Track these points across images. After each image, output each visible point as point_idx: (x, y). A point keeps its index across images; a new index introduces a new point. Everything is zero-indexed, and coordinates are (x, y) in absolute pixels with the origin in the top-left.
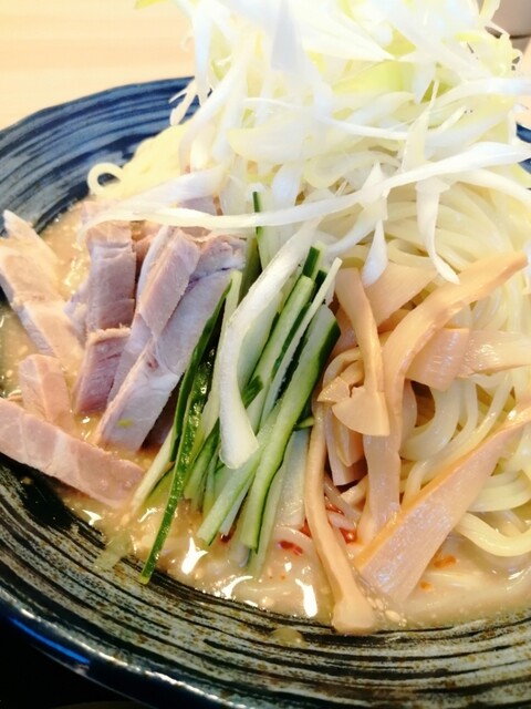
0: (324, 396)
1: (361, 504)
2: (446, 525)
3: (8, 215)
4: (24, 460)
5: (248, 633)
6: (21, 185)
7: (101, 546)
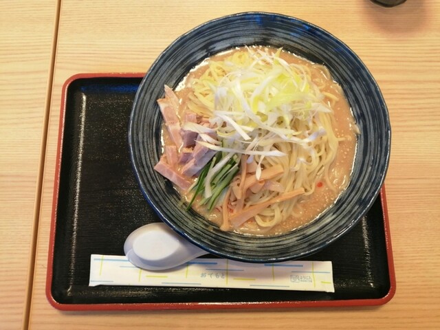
0: (231, 185)
1: (236, 205)
2: (252, 216)
3: (165, 86)
4: (166, 176)
5: (203, 226)
6: (170, 71)
7: (180, 199)
